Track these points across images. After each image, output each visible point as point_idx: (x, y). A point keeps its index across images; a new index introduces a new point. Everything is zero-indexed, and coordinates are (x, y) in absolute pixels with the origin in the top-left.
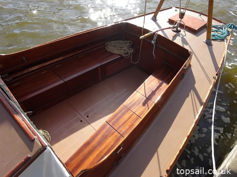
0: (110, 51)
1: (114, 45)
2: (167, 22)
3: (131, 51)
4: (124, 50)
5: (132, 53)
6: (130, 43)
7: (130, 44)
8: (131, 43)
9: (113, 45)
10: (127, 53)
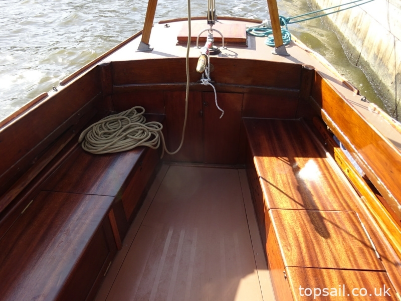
0: (103, 150)
1: (103, 132)
2: (177, 45)
3: (156, 128)
4: (140, 132)
5: (162, 130)
6: (139, 111)
7: (139, 114)
8: (141, 110)
9: (100, 133)
10: (153, 137)
